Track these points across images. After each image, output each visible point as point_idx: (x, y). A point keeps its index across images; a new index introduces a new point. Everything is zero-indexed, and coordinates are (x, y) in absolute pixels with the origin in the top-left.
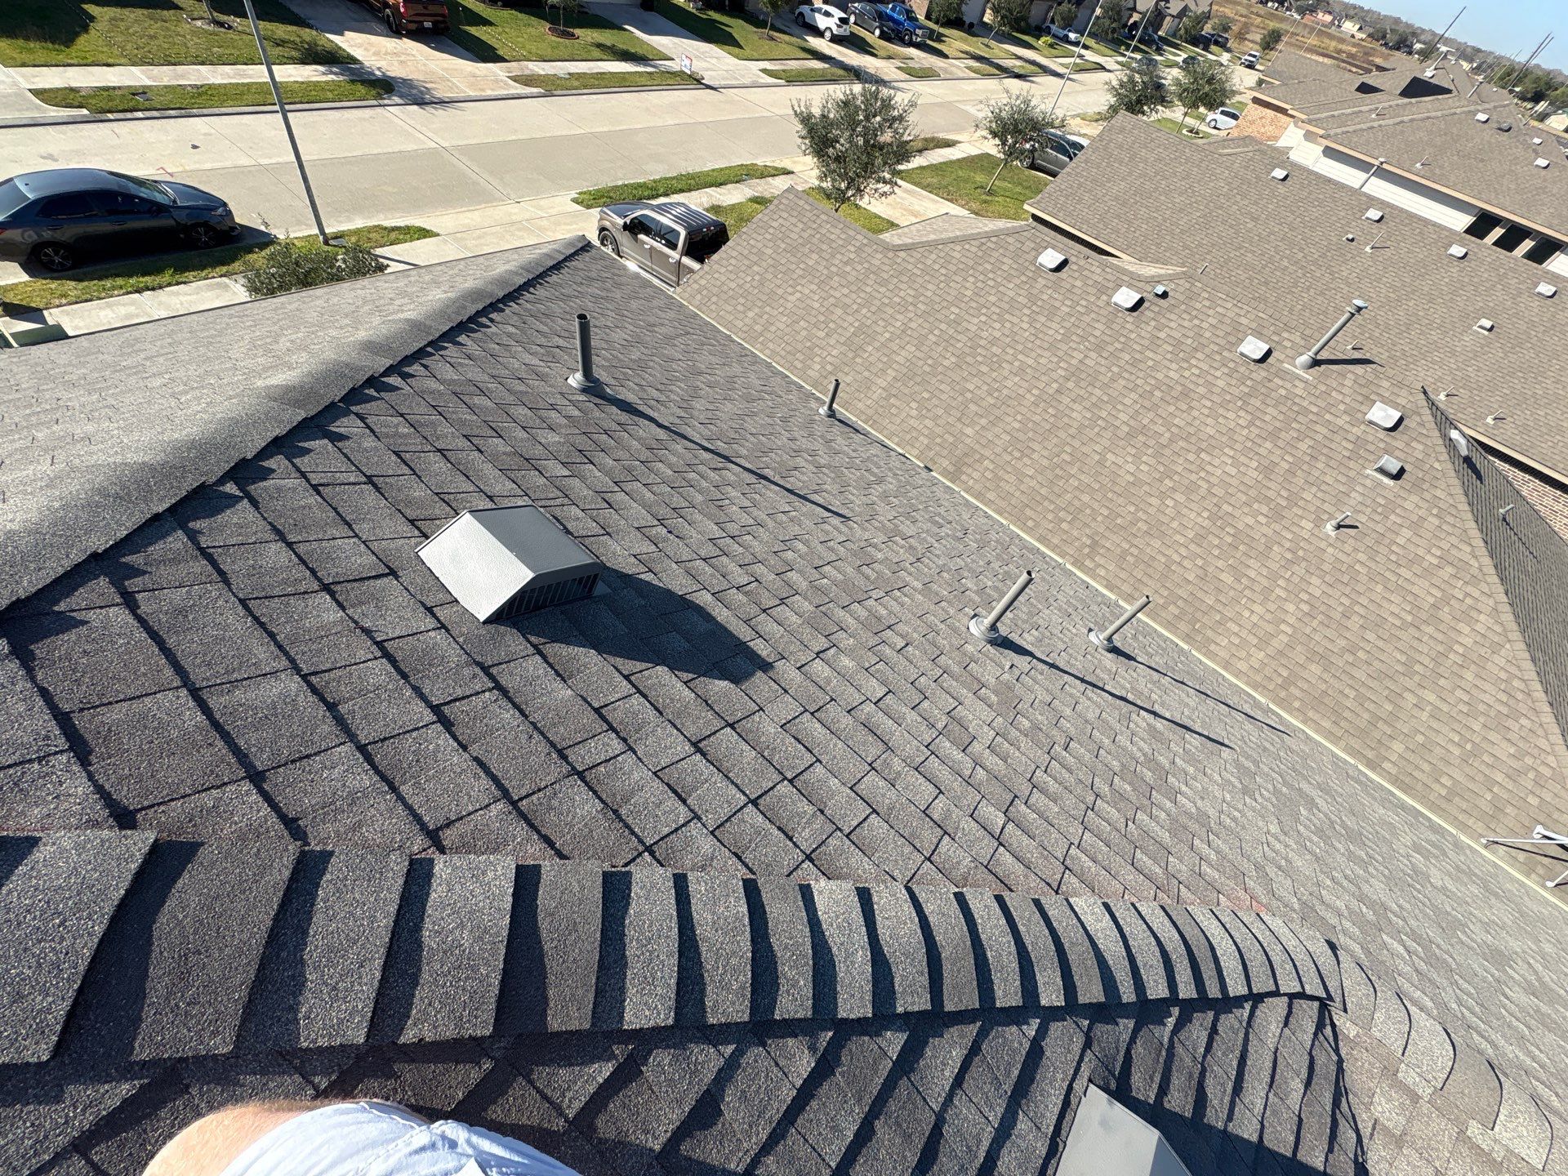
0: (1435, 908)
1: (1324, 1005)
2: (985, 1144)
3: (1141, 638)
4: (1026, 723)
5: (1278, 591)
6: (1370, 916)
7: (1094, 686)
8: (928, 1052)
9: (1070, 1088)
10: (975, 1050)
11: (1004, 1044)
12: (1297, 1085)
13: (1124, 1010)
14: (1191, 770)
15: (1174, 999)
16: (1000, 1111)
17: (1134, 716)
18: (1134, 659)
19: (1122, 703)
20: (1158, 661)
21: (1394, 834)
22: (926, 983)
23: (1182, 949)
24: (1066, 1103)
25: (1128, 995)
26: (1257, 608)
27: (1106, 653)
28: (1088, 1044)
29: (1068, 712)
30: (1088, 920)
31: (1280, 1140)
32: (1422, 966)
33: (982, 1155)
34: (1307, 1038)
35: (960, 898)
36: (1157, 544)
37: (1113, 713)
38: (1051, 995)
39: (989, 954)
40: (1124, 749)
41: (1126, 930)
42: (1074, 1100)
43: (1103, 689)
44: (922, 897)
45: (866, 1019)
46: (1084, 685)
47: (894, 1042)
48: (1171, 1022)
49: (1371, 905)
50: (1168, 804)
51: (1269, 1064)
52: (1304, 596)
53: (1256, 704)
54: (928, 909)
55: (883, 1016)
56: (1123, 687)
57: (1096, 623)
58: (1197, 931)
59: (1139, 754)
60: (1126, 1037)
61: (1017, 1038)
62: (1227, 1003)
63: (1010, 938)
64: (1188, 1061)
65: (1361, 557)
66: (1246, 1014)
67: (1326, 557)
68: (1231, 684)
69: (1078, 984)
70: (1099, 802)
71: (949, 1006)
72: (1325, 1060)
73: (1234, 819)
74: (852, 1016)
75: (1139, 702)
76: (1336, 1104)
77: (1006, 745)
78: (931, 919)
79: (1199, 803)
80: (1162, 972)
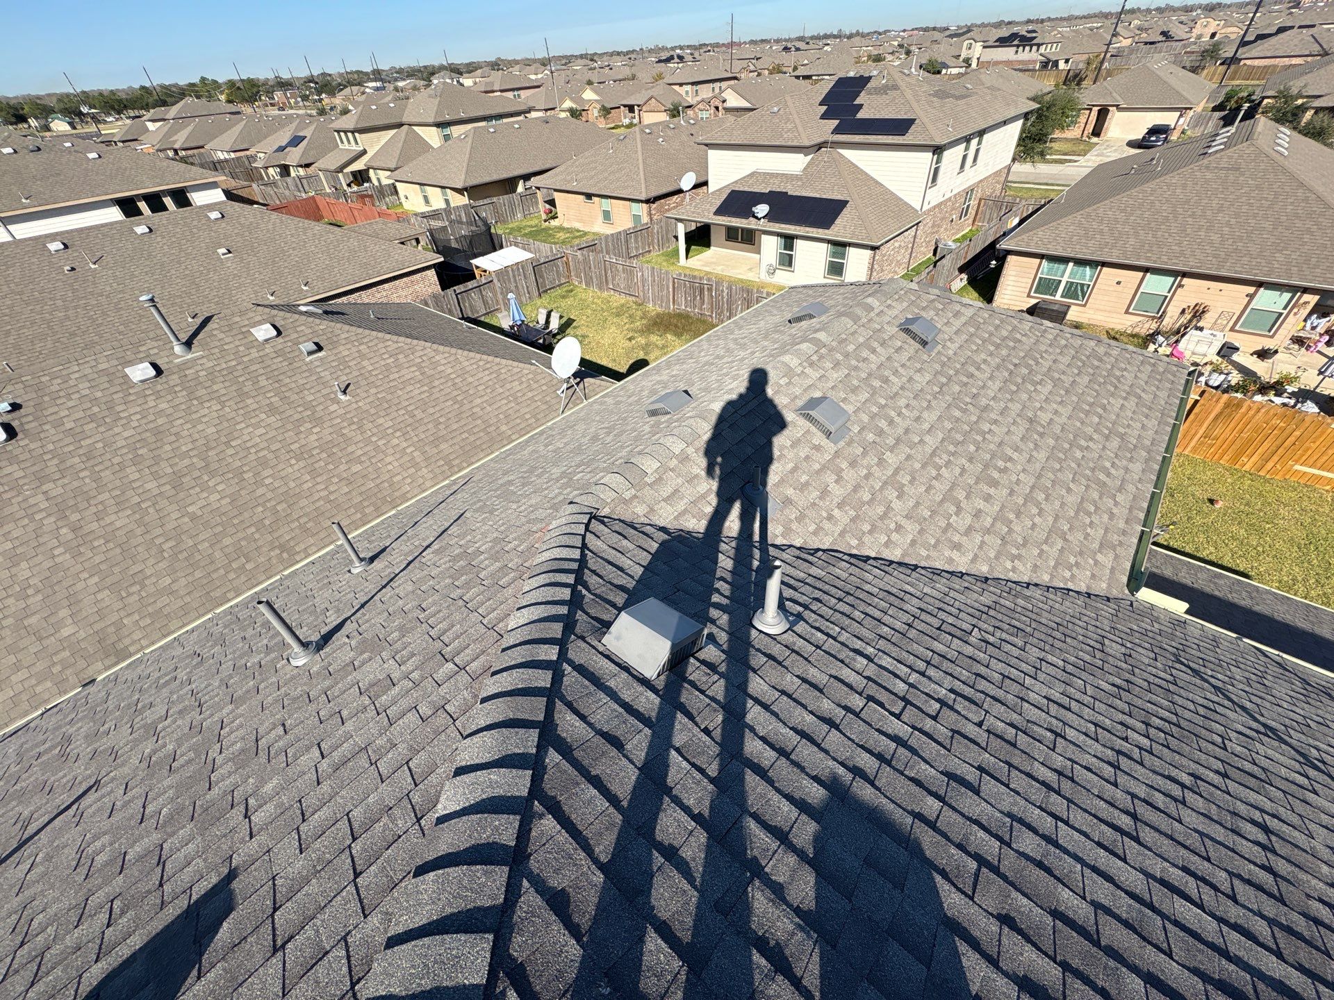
0: (571, 452)
1: (593, 517)
2: (616, 706)
3: (373, 538)
4: (396, 634)
5: (380, 443)
6: (565, 480)
7: (391, 580)
8: (564, 735)
9: (601, 653)
10: (569, 705)
11: (571, 687)
12: (625, 542)
13: (571, 614)
14: (469, 537)
15: (573, 588)
16: (603, 695)
17: (423, 560)
18: (386, 547)
19: (412, 565)
20: (394, 533)
21: (537, 452)
22: (523, 730)
23: (551, 575)
24: (607, 657)
25: (564, 610)
26: (389, 459)
27: (373, 565)
28: (583, 638)
29: (401, 602)
30: (522, 622)
31: (645, 558)
32: (589, 469)
33: (621, 710)
34: (606, 530)
35: (484, 700)
36: (303, 502)
37: (415, 573)
38: (552, 653)
39: (520, 686)
40: (441, 572)
41: (533, 601)
42: (607, 653)
43: (397, 575)
44: (474, 728)
45: (533, 776)
46: (388, 587)
47: (553, 757)
48: (584, 592)
49: (561, 477)
50: (482, 557)
51: (614, 552)
52: (390, 431)
53: (448, 486)
54: (482, 724)
55: (534, 764)
56: (401, 561)
57: (346, 565)
58: (545, 564)
59: (448, 565)
60: (585, 617)
61: (571, 678)
62: (582, 561)
63: (514, 671)
64: (604, 589)
65: (373, 391)
66: (590, 554)
67: (365, 408)
68: (430, 495)
69: (551, 636)
70: (464, 598)
71: (541, 717)
72: (618, 526)
73: (503, 524)
74: (528, 785)
75: (416, 554)
76: (635, 529)
77: (404, 652)
78: (488, 723)
79: (488, 540)
80: (557, 589)
